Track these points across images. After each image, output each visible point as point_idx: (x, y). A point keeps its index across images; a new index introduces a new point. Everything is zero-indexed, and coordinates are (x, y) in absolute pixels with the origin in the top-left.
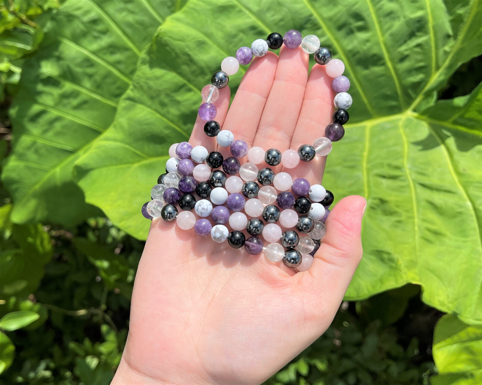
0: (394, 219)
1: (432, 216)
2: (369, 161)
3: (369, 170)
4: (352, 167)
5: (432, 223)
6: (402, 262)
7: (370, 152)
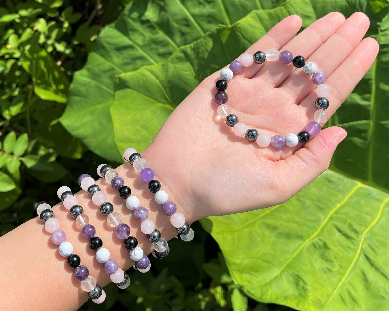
0: (326, 265)
1: (359, 285)
2: (336, 212)
3: (332, 218)
4: (320, 208)
5: (355, 289)
6: (311, 296)
7: (343, 207)
